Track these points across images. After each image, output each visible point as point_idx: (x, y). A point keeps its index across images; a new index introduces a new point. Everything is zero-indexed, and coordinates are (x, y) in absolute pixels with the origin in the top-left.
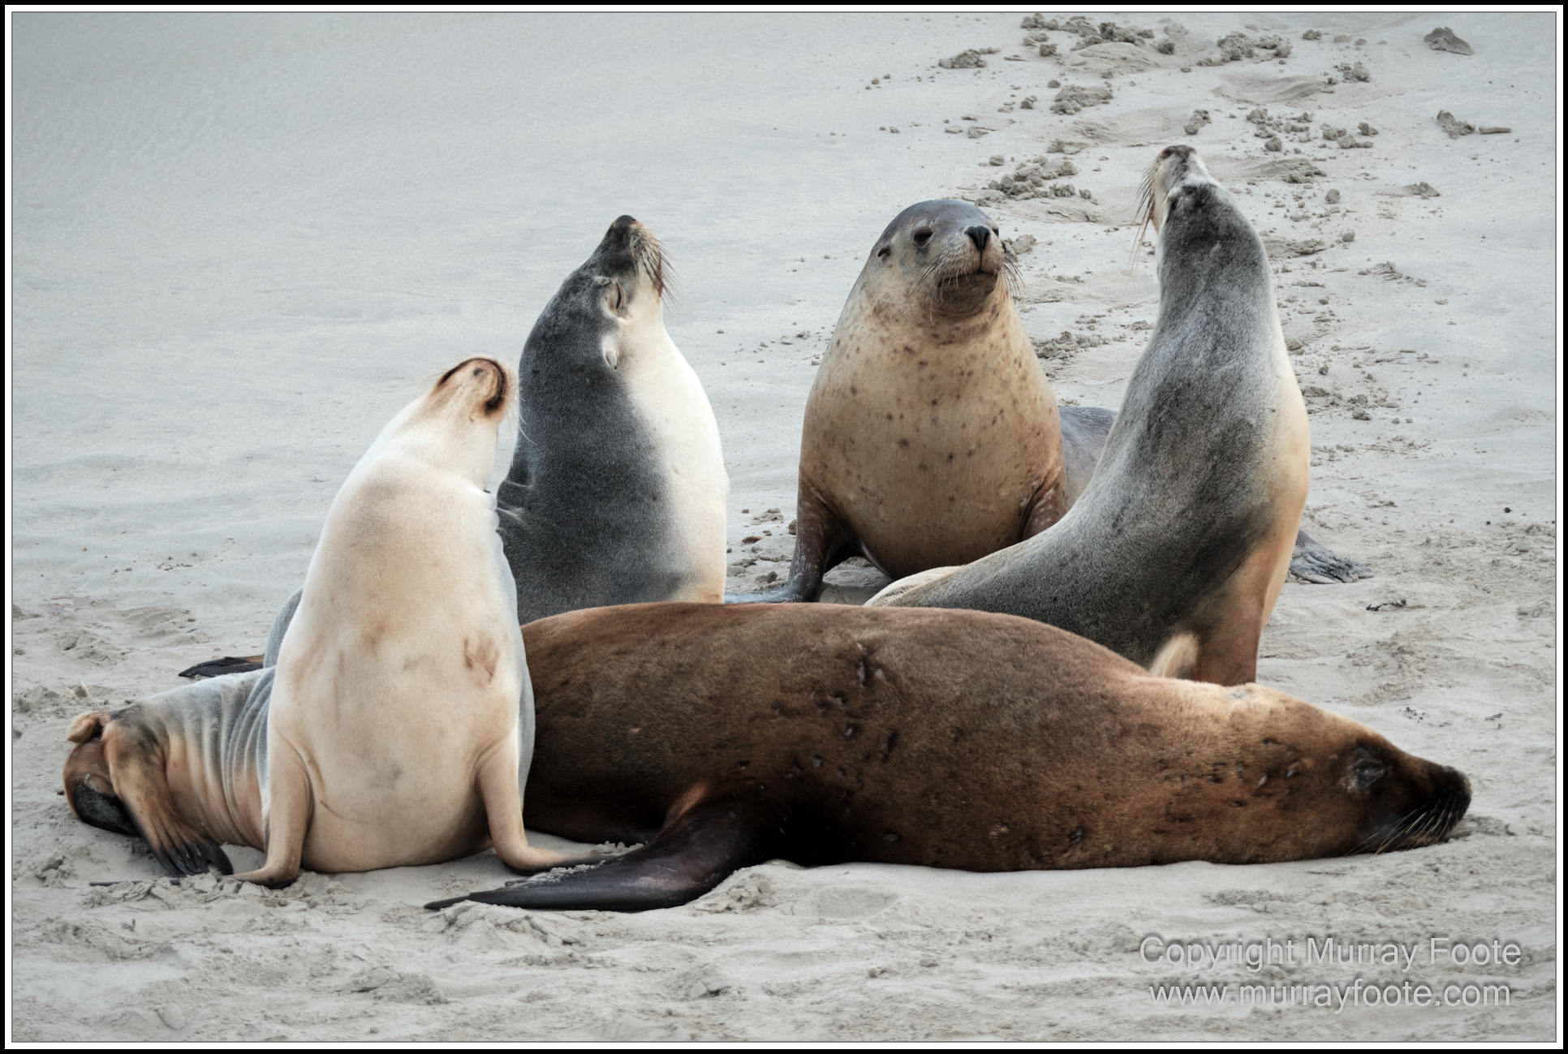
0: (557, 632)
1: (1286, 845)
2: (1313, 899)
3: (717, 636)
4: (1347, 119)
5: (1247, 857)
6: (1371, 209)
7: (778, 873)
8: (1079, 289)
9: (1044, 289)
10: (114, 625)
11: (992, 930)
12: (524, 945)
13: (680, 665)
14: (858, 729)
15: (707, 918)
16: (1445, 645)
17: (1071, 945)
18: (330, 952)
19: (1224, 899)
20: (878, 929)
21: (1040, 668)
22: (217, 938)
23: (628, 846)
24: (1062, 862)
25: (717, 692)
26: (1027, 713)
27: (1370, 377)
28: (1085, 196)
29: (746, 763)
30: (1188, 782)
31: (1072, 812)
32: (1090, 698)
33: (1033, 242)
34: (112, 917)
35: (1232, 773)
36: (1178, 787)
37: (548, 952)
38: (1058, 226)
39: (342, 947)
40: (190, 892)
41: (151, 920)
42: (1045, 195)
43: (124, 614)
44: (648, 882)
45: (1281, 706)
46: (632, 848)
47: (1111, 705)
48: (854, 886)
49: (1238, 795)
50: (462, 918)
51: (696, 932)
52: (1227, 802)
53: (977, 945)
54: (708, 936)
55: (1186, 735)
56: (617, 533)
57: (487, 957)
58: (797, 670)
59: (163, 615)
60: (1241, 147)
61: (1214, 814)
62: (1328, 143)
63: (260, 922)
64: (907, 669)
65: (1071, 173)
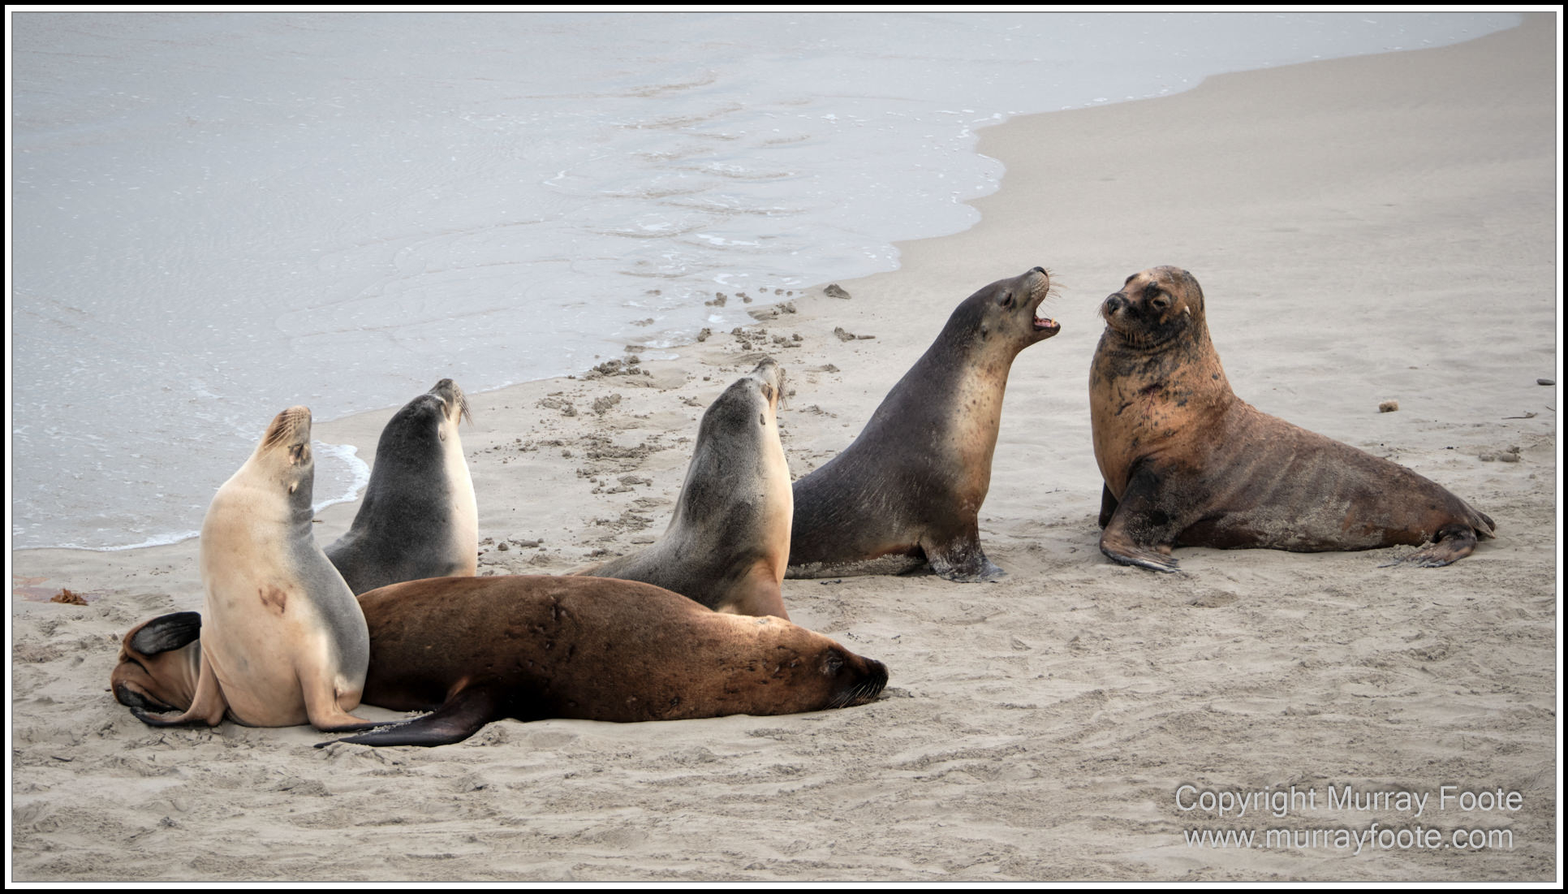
0: (383, 595)
1: (790, 705)
2: (807, 732)
3: (472, 594)
4: (787, 333)
5: (768, 712)
6: (803, 378)
7: (509, 725)
8: (647, 422)
9: (628, 422)
10: (129, 603)
11: (631, 752)
12: (372, 764)
13: (452, 611)
14: (552, 645)
15: (471, 749)
16: (865, 600)
17: (675, 759)
18: (264, 770)
19: (757, 734)
20: (568, 754)
21: (653, 609)
22: (201, 763)
23: (424, 712)
24: (666, 716)
25: (473, 625)
26: (646, 634)
27: (811, 464)
28: (646, 373)
29: (491, 665)
30: (736, 671)
31: (672, 689)
32: (681, 626)
33: (620, 397)
34: (142, 754)
35: (760, 666)
36: (730, 674)
37: (385, 769)
38: (633, 390)
39: (271, 767)
40: (184, 740)
41: (163, 756)
42: (624, 373)
43: (134, 598)
44: (437, 731)
45: (787, 629)
46: (426, 714)
47: (692, 629)
48: (554, 731)
49: (764, 678)
50: (337, 751)
51: (467, 757)
52: (758, 682)
53: (623, 760)
54: (473, 758)
55: (734, 645)
56: (421, 540)
57: (352, 771)
58: (517, 612)
59: (156, 598)
60: (729, 348)
61: (750, 688)
62: (777, 345)
63: (224, 755)
64: (579, 610)
65: (637, 362)
